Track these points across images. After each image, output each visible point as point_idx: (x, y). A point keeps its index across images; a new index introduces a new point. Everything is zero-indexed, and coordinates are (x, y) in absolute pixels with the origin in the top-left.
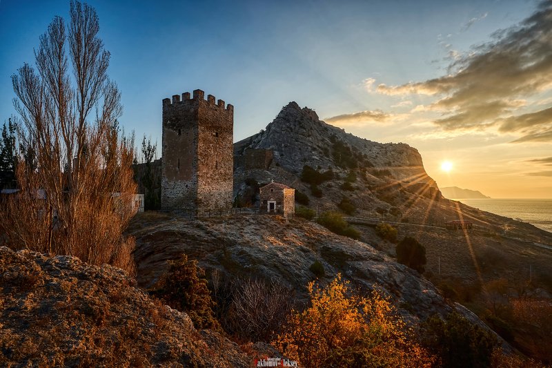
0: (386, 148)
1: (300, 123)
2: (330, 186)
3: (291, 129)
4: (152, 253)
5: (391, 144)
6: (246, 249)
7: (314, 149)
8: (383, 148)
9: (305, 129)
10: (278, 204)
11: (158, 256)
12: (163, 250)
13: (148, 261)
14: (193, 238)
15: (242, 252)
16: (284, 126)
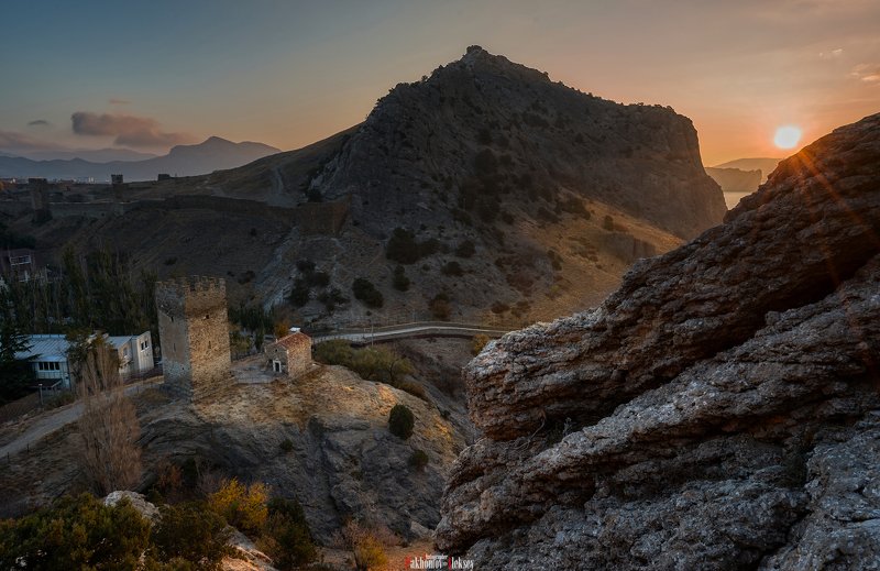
0: (628, 116)
1: (403, 136)
2: (426, 268)
3: (386, 149)
4: (157, 437)
5: (640, 108)
6: (229, 431)
7: (425, 186)
8: (622, 115)
9: (412, 147)
10: (283, 364)
11: (161, 439)
12: (164, 435)
13: (154, 442)
14: (186, 424)
15: (225, 434)
16: (373, 146)
